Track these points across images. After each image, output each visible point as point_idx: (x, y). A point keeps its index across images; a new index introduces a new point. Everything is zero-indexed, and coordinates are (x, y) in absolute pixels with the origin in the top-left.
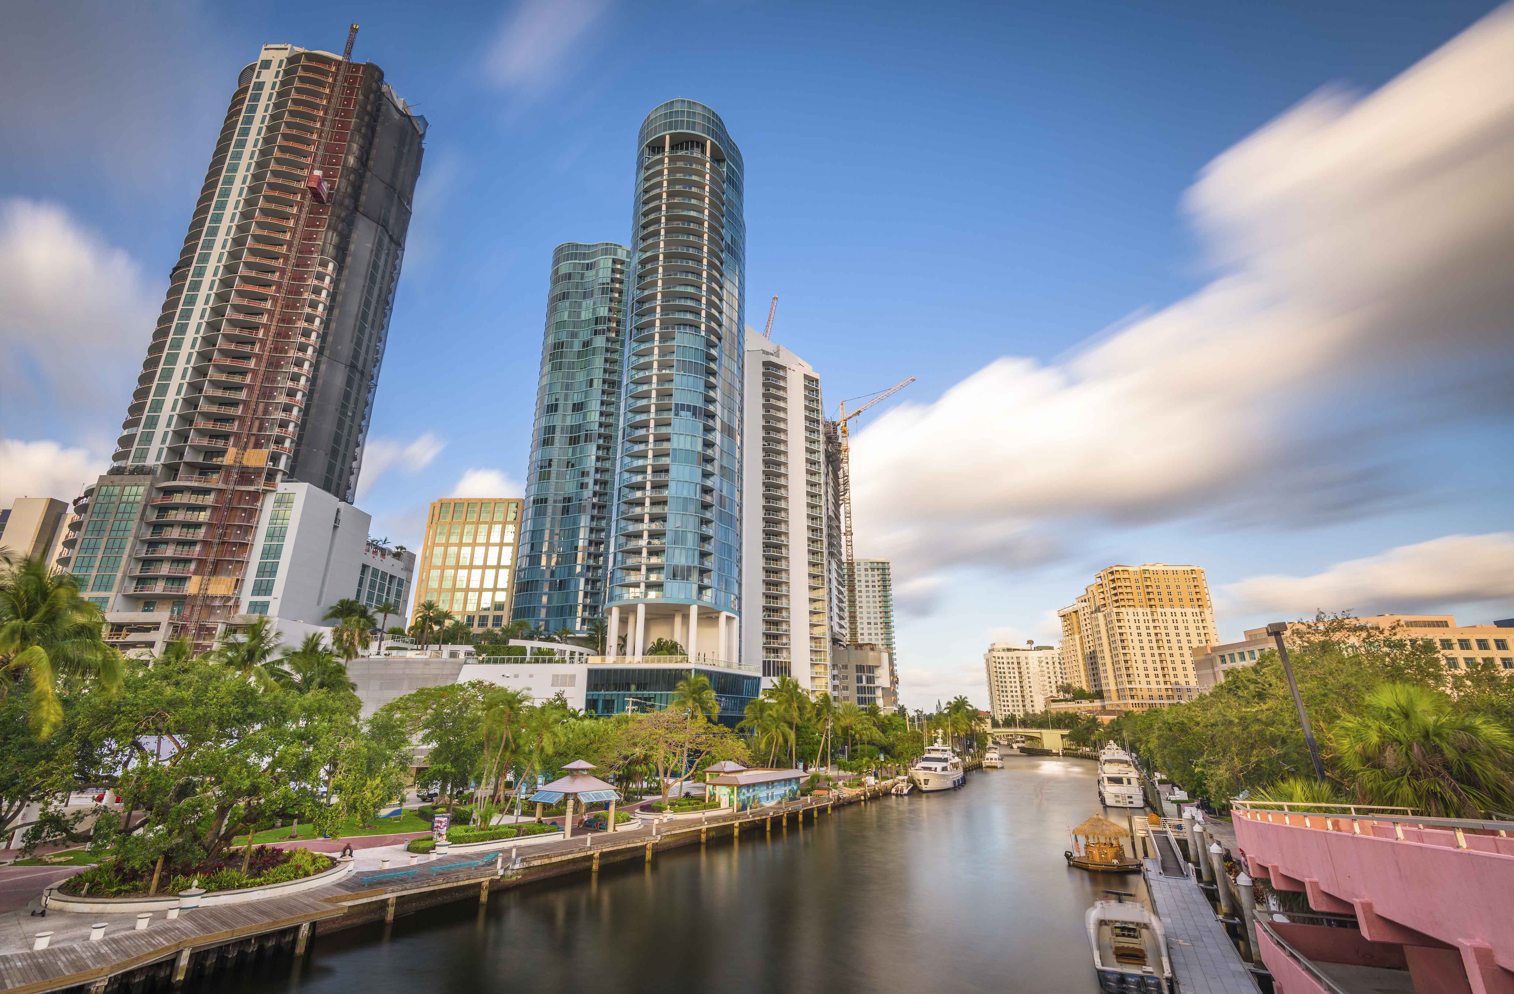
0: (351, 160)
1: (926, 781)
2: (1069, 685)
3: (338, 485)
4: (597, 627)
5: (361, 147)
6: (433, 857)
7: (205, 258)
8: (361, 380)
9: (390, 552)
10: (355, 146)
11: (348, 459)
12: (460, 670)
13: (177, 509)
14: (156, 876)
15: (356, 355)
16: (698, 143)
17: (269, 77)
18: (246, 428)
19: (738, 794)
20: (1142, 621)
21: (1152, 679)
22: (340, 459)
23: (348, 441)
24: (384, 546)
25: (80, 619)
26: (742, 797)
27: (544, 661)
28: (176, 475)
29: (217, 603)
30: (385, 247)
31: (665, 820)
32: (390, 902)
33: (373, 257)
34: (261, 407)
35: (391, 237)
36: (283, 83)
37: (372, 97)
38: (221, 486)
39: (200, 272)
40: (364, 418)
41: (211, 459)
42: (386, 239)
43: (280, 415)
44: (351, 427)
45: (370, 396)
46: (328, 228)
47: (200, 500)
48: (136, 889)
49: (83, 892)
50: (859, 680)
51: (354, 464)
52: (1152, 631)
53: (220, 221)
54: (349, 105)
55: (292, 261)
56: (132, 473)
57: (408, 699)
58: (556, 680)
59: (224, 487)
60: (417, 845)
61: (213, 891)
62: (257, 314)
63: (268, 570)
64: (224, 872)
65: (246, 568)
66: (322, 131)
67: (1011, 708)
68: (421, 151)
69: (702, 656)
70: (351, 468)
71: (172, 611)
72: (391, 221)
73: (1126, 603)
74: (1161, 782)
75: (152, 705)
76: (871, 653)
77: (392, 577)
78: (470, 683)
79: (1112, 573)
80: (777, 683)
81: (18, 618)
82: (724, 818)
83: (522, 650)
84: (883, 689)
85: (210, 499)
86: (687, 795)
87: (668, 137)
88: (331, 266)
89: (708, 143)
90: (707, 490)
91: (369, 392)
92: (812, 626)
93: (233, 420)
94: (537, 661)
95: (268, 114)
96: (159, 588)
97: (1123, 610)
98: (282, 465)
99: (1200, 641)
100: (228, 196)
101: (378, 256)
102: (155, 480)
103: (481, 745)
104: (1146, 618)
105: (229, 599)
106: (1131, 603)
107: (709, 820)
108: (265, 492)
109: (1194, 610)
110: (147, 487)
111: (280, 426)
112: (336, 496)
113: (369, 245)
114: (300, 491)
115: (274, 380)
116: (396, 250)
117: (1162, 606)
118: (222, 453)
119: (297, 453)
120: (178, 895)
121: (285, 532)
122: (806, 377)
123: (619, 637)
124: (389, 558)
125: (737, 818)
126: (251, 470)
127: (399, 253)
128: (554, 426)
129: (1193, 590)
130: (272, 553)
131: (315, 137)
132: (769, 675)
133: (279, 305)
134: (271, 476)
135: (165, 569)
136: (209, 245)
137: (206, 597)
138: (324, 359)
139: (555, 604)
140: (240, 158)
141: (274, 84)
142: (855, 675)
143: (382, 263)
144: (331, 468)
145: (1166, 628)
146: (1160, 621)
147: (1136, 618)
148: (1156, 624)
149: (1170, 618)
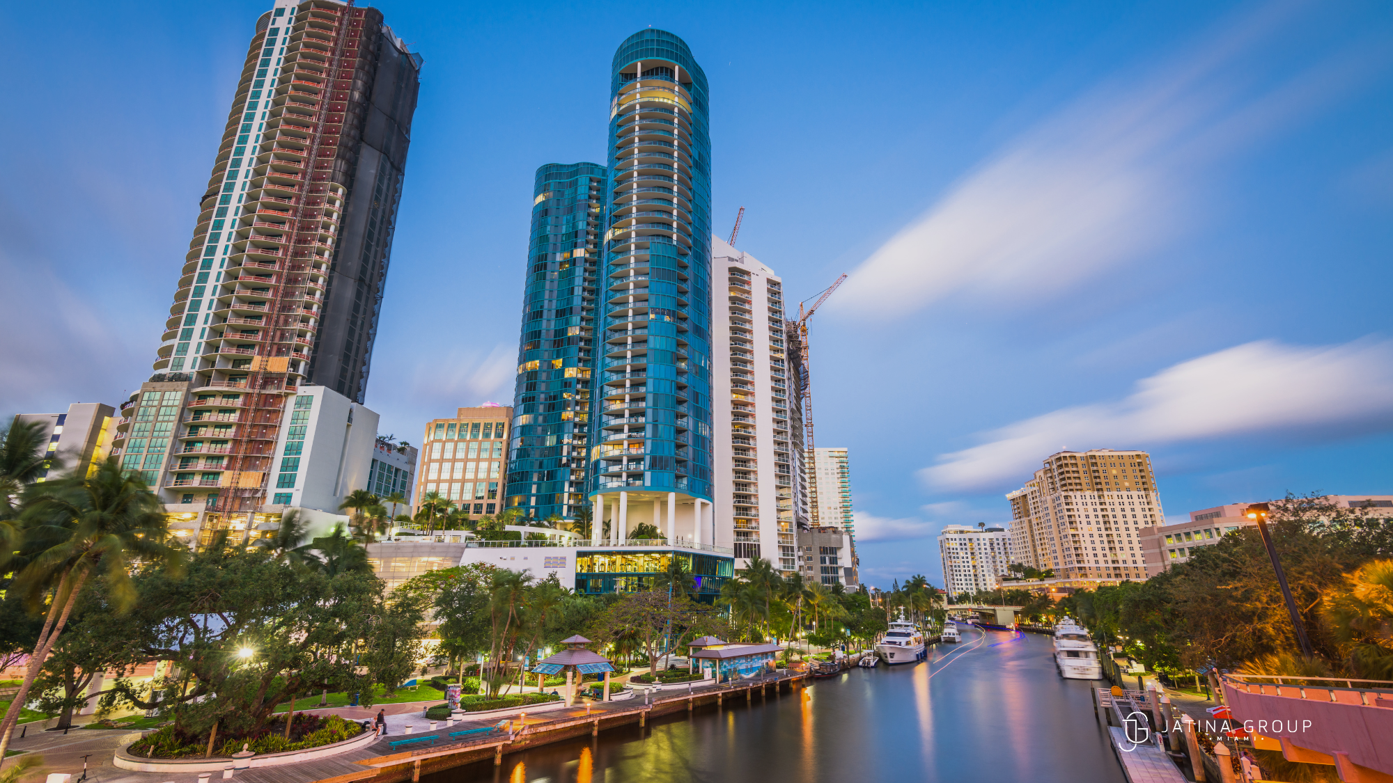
0: (357, 95)
1: (892, 655)
2: (1020, 565)
3: (350, 388)
4: (583, 513)
5: (365, 83)
6: (450, 723)
7: (230, 187)
8: (368, 293)
9: (395, 447)
10: (359, 83)
11: (359, 364)
12: (462, 553)
13: (210, 411)
14: (212, 739)
15: (363, 271)
16: (667, 69)
17: (282, 23)
18: (269, 338)
19: (720, 667)
20: (1089, 504)
21: (1100, 558)
22: (351, 364)
23: (358, 348)
24: (390, 442)
25: (146, 510)
26: (724, 670)
27: (537, 545)
28: (209, 381)
29: (247, 495)
30: (387, 172)
31: (654, 691)
32: (416, 764)
33: (377, 182)
34: (282, 318)
35: (392, 164)
36: (295, 29)
37: (373, 38)
38: (249, 390)
39: (226, 200)
40: (371, 327)
41: (239, 366)
42: (388, 165)
43: (298, 326)
44: (360, 335)
45: (376, 307)
46: (337, 157)
47: (230, 403)
48: (194, 751)
49: (149, 754)
50: (823, 561)
51: (364, 369)
52: (1100, 513)
53: (243, 154)
54: (353, 46)
55: (306, 188)
56: (171, 380)
57: (419, 580)
58: (548, 562)
59: (251, 391)
60: (435, 712)
61: (261, 754)
62: (277, 236)
63: (290, 465)
64: (270, 736)
65: (272, 463)
66: (330, 70)
67: (964, 587)
68: (417, 85)
69: (680, 539)
70: (361, 372)
71: (208, 502)
72: (392, 149)
73: (1074, 487)
74: (1117, 656)
75: (206, 586)
76: (834, 536)
77: (397, 470)
78: (473, 565)
79: (1059, 459)
80: (750, 564)
81: (96, 509)
82: (708, 688)
83: (517, 535)
84: (845, 569)
85: (239, 402)
86: (673, 667)
87: (639, 64)
88: (340, 191)
89: (677, 68)
90: (681, 388)
91: (376, 303)
92: (779, 511)
93: (258, 331)
94: (530, 545)
95: (282, 57)
96: (196, 482)
97: (1071, 493)
98: (301, 371)
99: (1146, 523)
100: (249, 131)
101: (381, 180)
102: (191, 386)
103: (488, 622)
104: (1093, 501)
105: (257, 491)
106: (1079, 487)
107: (696, 690)
108: (287, 395)
109: (1140, 493)
110: (185, 392)
111: (299, 336)
112: (349, 397)
113: (373, 171)
114: (317, 392)
115: (293, 294)
116: (397, 175)
117: (1109, 490)
118: (248, 361)
119: (313, 360)
120: (231, 757)
121: (305, 431)
122: (769, 281)
123: (604, 522)
124: (394, 452)
125: (720, 688)
126: (274, 376)
127: (400, 177)
128: (540, 331)
129: (1139, 474)
130: (293, 449)
131: (324, 76)
132: (740, 557)
133: (296, 228)
134: (291, 381)
135: (201, 465)
136: (233, 175)
137: (237, 490)
138: (336, 274)
139: (543, 492)
140: (259, 97)
141: (288, 29)
142: (819, 556)
143: (384, 188)
144: (344, 371)
145: (1113, 510)
146: (1107, 504)
147: (1084, 501)
148: (1103, 507)
149: (1116, 501)
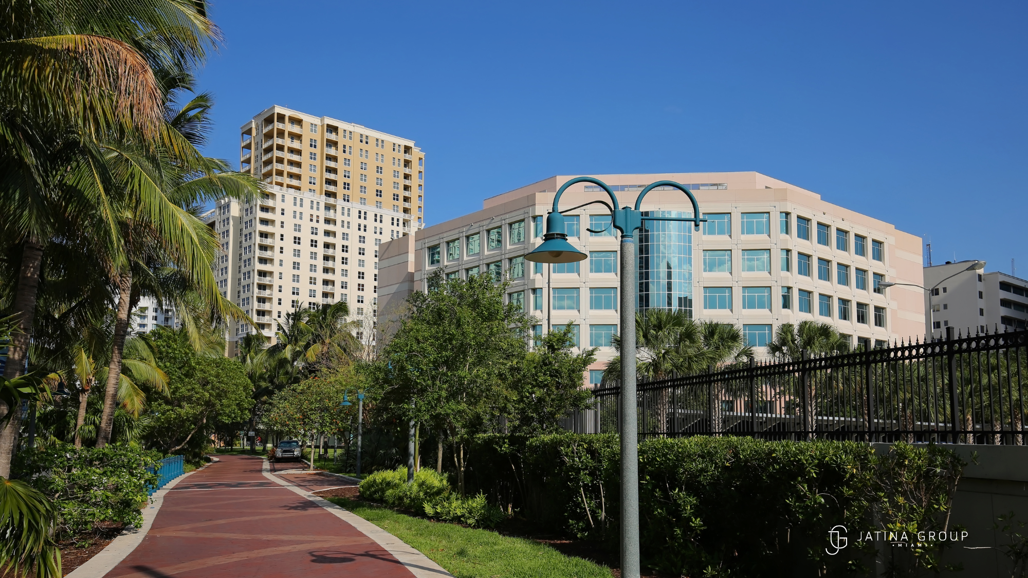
20: (306, 217)
52: (321, 239)
73: (285, 180)
79: (270, 121)
97: (276, 191)
104: (315, 212)
109: (396, 215)
117: (346, 197)
145: (345, 236)
146: (339, 223)
147: (298, 209)
148: (330, 227)
149: (355, 220)
